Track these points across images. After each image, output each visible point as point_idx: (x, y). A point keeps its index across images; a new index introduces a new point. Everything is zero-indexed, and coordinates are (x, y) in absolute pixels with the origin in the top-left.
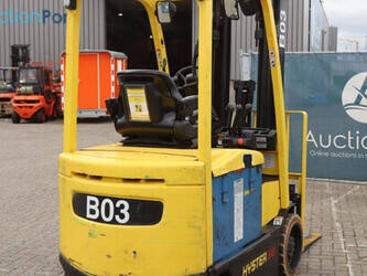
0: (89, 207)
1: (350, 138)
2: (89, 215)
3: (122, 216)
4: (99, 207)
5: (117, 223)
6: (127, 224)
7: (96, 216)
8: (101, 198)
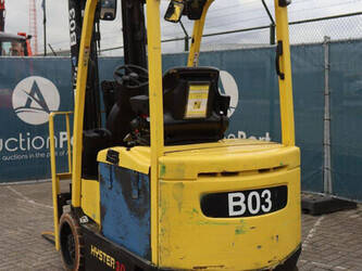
0: (231, 204)
1: (21, 140)
2: (231, 213)
3: (267, 206)
4: (246, 202)
5: (264, 213)
6: (271, 211)
7: (242, 211)
8: (246, 193)
